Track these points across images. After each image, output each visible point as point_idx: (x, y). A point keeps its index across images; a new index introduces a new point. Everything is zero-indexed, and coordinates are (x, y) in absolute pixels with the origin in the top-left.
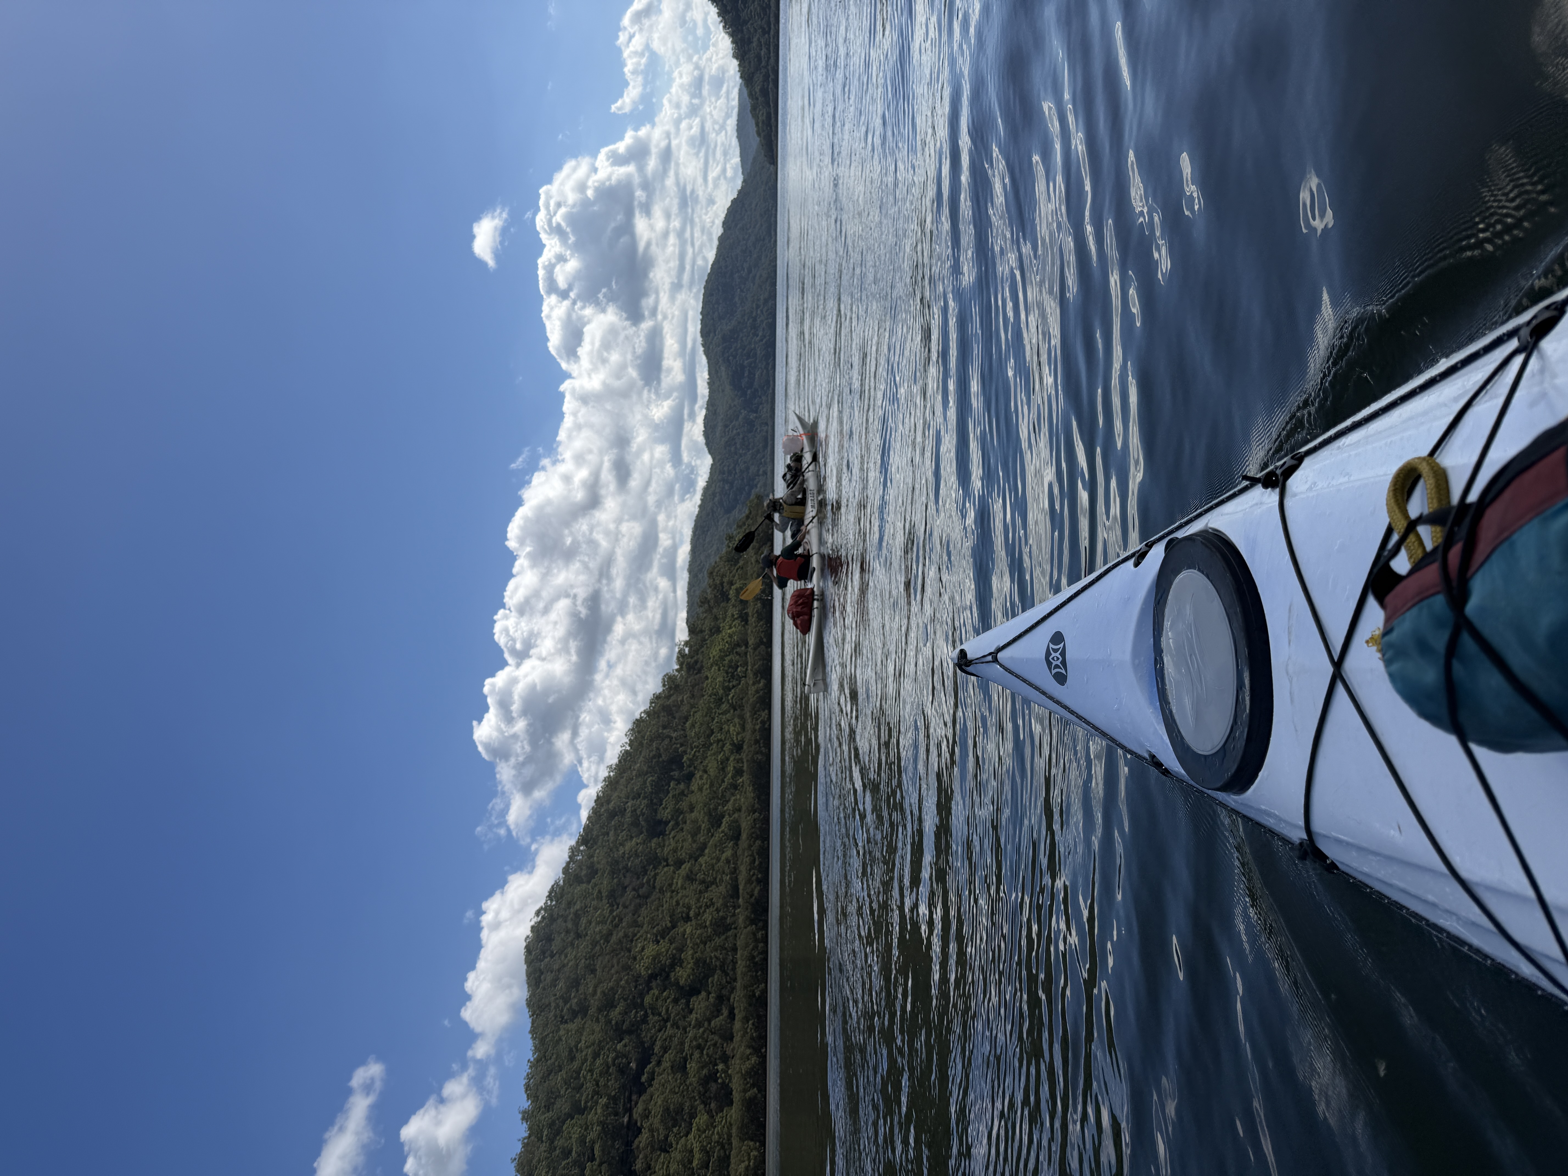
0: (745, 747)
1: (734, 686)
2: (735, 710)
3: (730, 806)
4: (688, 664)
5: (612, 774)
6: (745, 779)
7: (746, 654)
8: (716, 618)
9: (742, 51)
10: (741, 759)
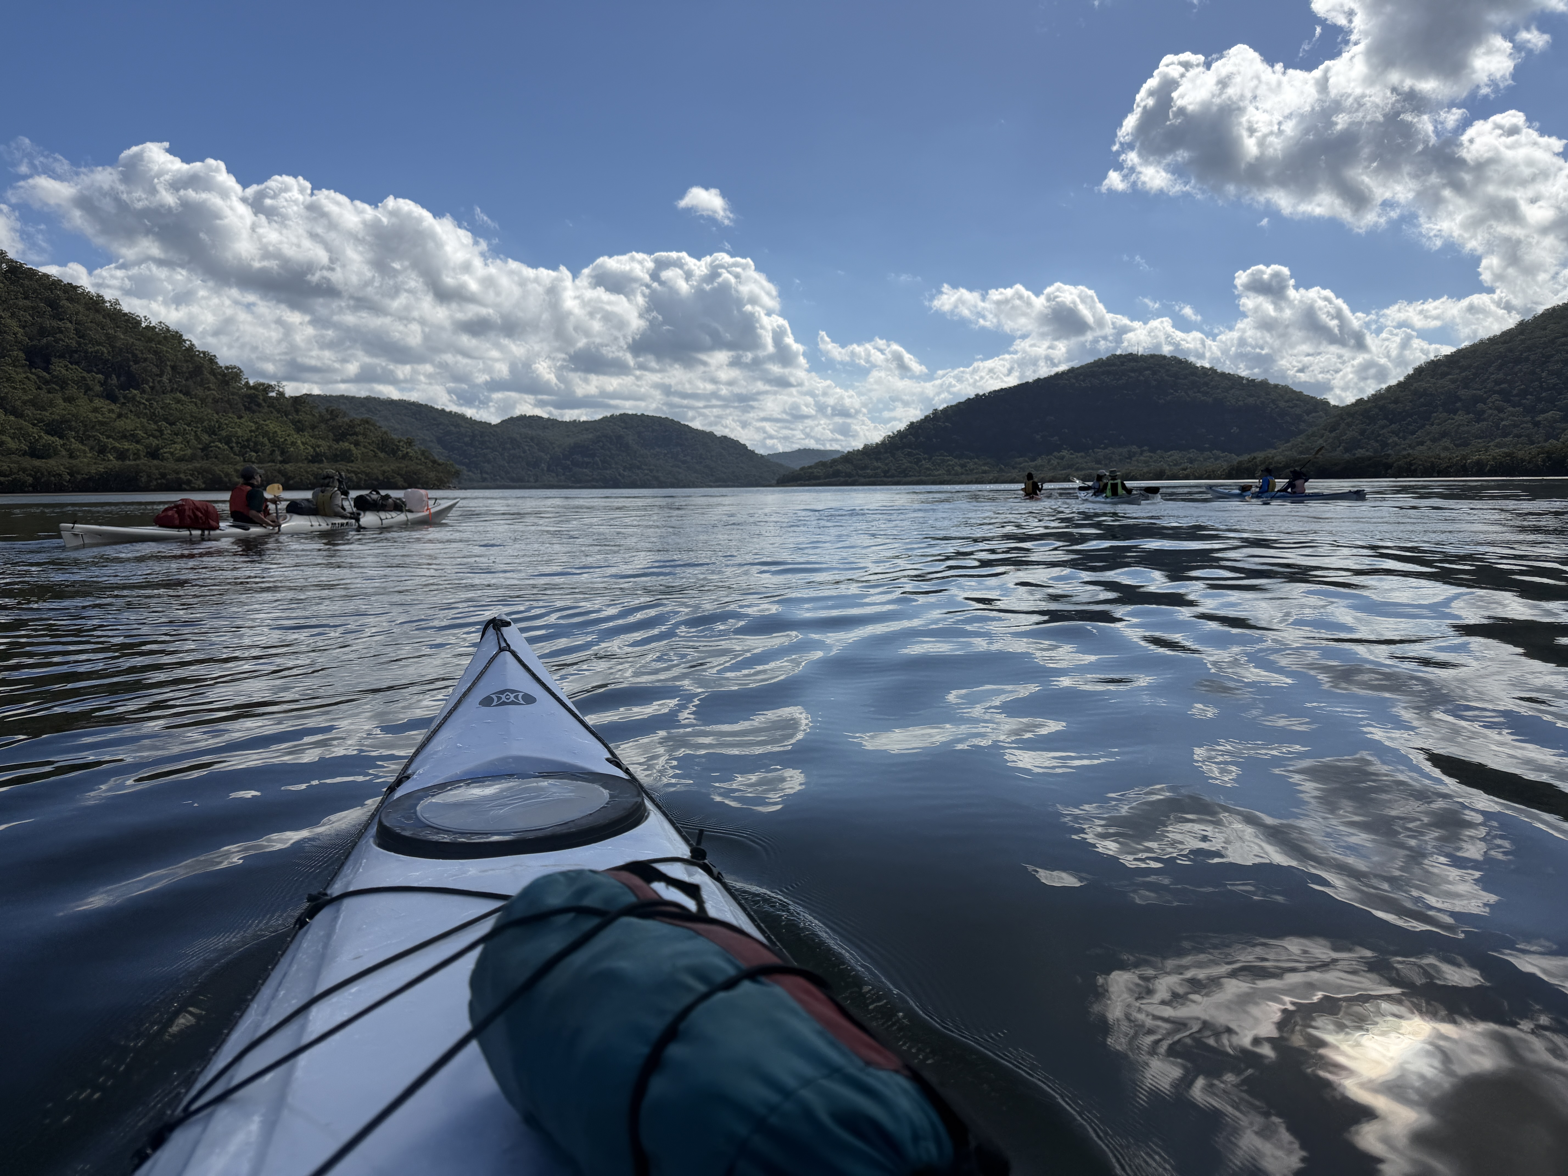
0: (155, 462)
1: (232, 448)
2: (202, 450)
3: (75, 445)
4: (256, 396)
5: (108, 304)
6: (113, 462)
7: (273, 461)
8: (313, 427)
9: (870, 452)
10: (139, 458)
